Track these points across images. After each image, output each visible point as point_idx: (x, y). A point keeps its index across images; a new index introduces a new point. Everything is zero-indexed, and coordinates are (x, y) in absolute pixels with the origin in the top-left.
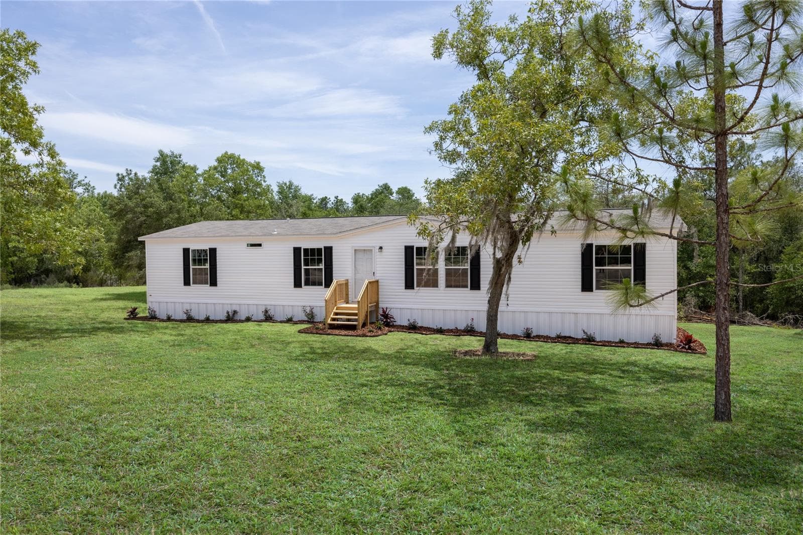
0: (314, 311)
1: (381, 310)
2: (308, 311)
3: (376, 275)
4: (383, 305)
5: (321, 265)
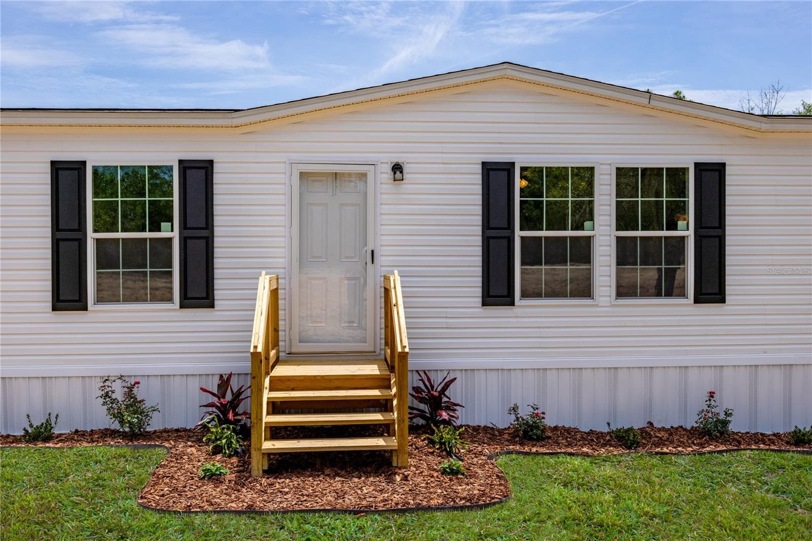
0: (139, 393)
1: (413, 381)
2: (119, 395)
3: (380, 259)
4: (413, 363)
5: (165, 225)
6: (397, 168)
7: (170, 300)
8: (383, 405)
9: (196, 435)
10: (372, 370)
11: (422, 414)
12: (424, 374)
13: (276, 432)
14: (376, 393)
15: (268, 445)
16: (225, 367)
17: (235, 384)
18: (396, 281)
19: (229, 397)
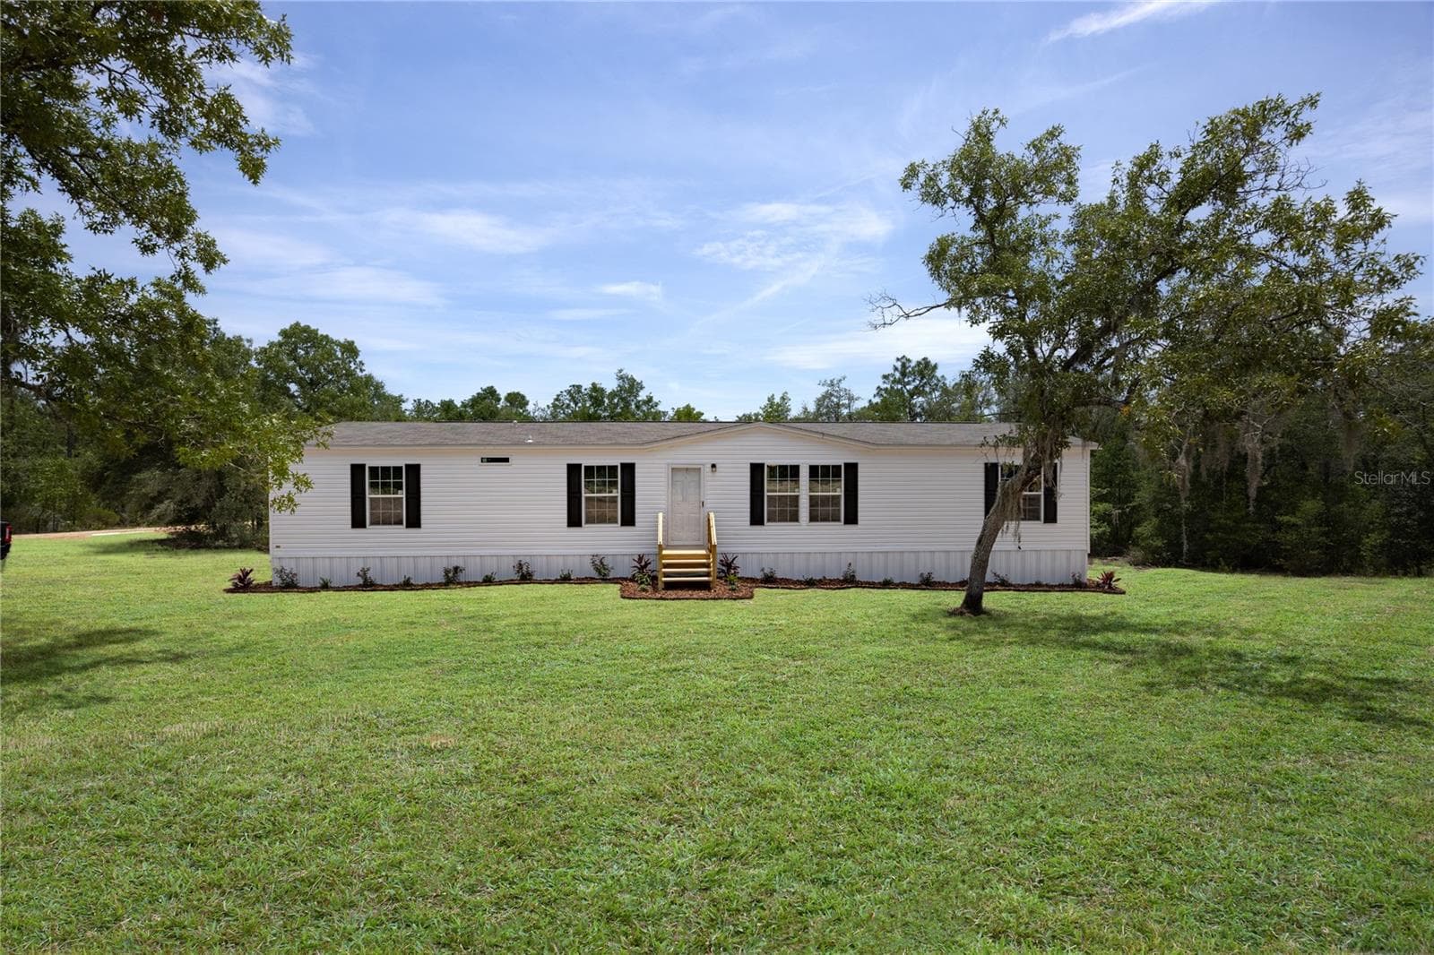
0: (606, 562)
1: (720, 557)
2: (598, 562)
3: (706, 505)
4: (719, 550)
5: (614, 491)
6: (713, 466)
7: (616, 522)
8: (707, 566)
9: (632, 579)
10: (703, 552)
11: (723, 571)
12: (725, 554)
13: (667, 575)
14: (704, 561)
15: (664, 579)
16: (641, 551)
17: (646, 558)
18: (712, 515)
19: (643, 563)
